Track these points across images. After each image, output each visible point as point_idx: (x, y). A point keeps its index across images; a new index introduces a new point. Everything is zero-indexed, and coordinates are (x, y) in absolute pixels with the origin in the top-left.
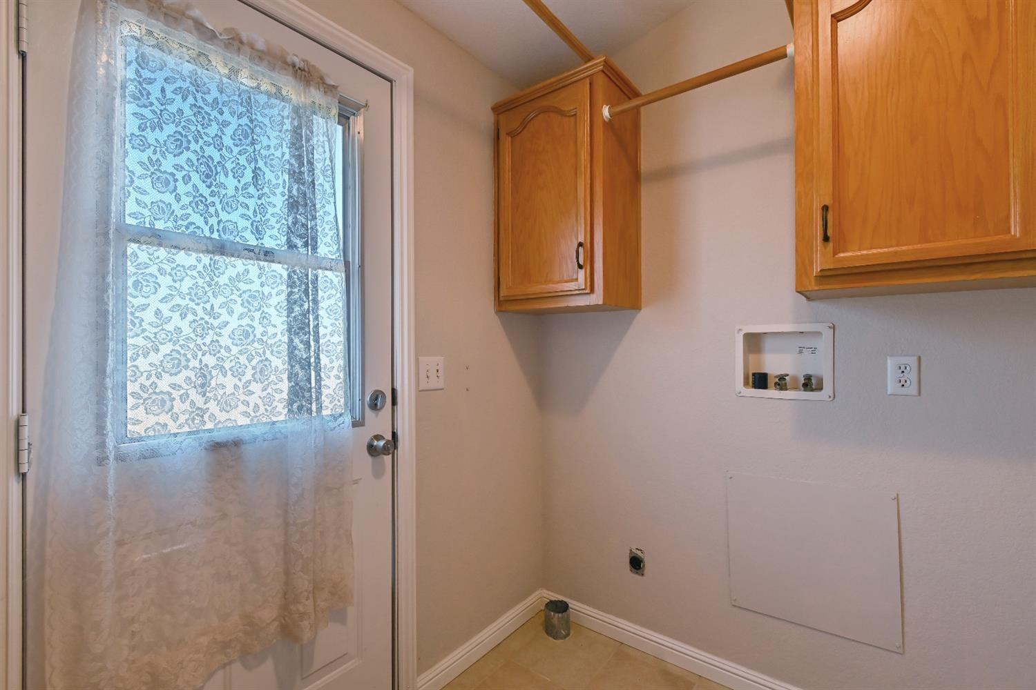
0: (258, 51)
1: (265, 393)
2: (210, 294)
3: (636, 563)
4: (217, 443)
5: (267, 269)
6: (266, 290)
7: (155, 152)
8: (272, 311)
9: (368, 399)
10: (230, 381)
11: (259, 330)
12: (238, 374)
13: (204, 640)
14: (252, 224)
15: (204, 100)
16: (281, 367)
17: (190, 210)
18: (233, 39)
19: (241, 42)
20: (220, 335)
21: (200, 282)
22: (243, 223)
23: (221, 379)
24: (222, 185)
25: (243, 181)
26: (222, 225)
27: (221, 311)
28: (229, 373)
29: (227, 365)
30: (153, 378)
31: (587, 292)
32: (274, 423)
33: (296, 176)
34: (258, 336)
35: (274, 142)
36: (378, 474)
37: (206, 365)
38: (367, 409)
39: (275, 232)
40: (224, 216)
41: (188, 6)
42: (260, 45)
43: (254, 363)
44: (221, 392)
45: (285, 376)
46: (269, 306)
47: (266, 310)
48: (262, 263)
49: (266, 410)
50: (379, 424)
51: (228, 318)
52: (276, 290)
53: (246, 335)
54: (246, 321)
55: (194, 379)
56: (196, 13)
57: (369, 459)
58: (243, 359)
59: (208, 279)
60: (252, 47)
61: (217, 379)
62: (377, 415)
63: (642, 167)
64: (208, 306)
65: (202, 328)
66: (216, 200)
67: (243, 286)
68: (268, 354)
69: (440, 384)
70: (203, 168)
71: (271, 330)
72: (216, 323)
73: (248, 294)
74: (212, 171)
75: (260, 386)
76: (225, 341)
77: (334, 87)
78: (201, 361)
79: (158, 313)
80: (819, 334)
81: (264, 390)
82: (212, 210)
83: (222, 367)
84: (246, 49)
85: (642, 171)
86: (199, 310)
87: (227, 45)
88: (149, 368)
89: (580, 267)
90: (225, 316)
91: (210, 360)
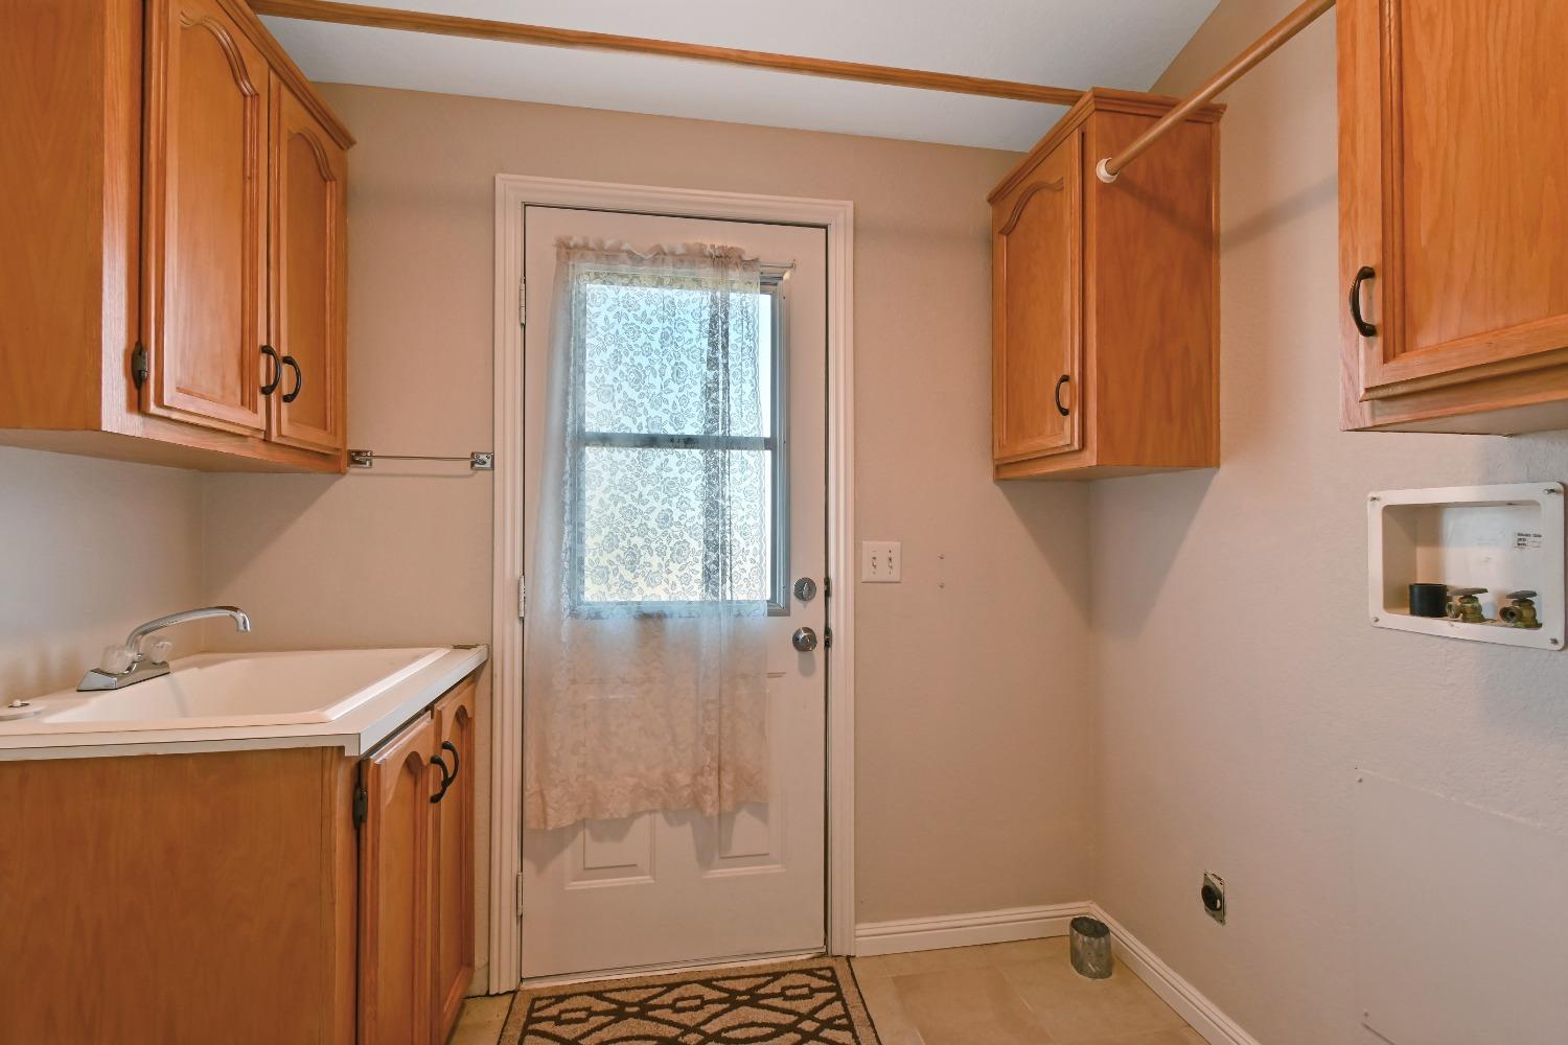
0: (679, 255)
1: (682, 573)
2: (638, 483)
3: (1212, 898)
4: (645, 614)
5: (687, 456)
6: (686, 475)
7: (600, 371)
8: (691, 496)
9: (793, 587)
10: (655, 560)
11: (676, 514)
12: (661, 554)
13: (631, 781)
14: (671, 417)
15: (635, 316)
16: (697, 549)
17: (621, 415)
18: (657, 254)
19: (665, 254)
20: (648, 519)
21: (629, 474)
22: (666, 417)
23: (648, 558)
24: (652, 386)
25: (665, 378)
26: (650, 421)
27: (649, 498)
28: (655, 553)
29: (653, 546)
30: (597, 555)
31: (1073, 449)
32: (690, 602)
33: (712, 363)
34: (676, 519)
35: (694, 336)
36: (806, 671)
37: (635, 545)
38: (793, 597)
39: (695, 420)
40: (652, 413)
41: (621, 244)
42: (680, 250)
43: (672, 544)
44: (648, 569)
45: (700, 558)
46: (687, 490)
47: (685, 494)
48: (680, 451)
49: (683, 589)
50: (808, 615)
51: (655, 504)
52: (695, 475)
53: (666, 518)
54: (667, 506)
55: (622, 556)
56: (626, 246)
57: (795, 653)
58: (664, 539)
59: (636, 471)
60: (673, 254)
61: (646, 557)
62: (805, 606)
63: (1222, 224)
64: (636, 495)
65: (630, 512)
66: (645, 400)
67: (664, 475)
68: (686, 536)
69: (895, 575)
70: (633, 376)
71: (690, 514)
72: (644, 509)
73: (668, 481)
74: (640, 376)
75: (679, 566)
76: (652, 524)
77: (755, 261)
78: (629, 541)
79: (601, 501)
80: (1532, 504)
81: (681, 570)
82: (641, 410)
83: (649, 547)
84: (669, 259)
85: (1222, 230)
86: (628, 497)
87: (654, 261)
88: (595, 547)
89: (1065, 412)
90: (652, 503)
91: (639, 541)
